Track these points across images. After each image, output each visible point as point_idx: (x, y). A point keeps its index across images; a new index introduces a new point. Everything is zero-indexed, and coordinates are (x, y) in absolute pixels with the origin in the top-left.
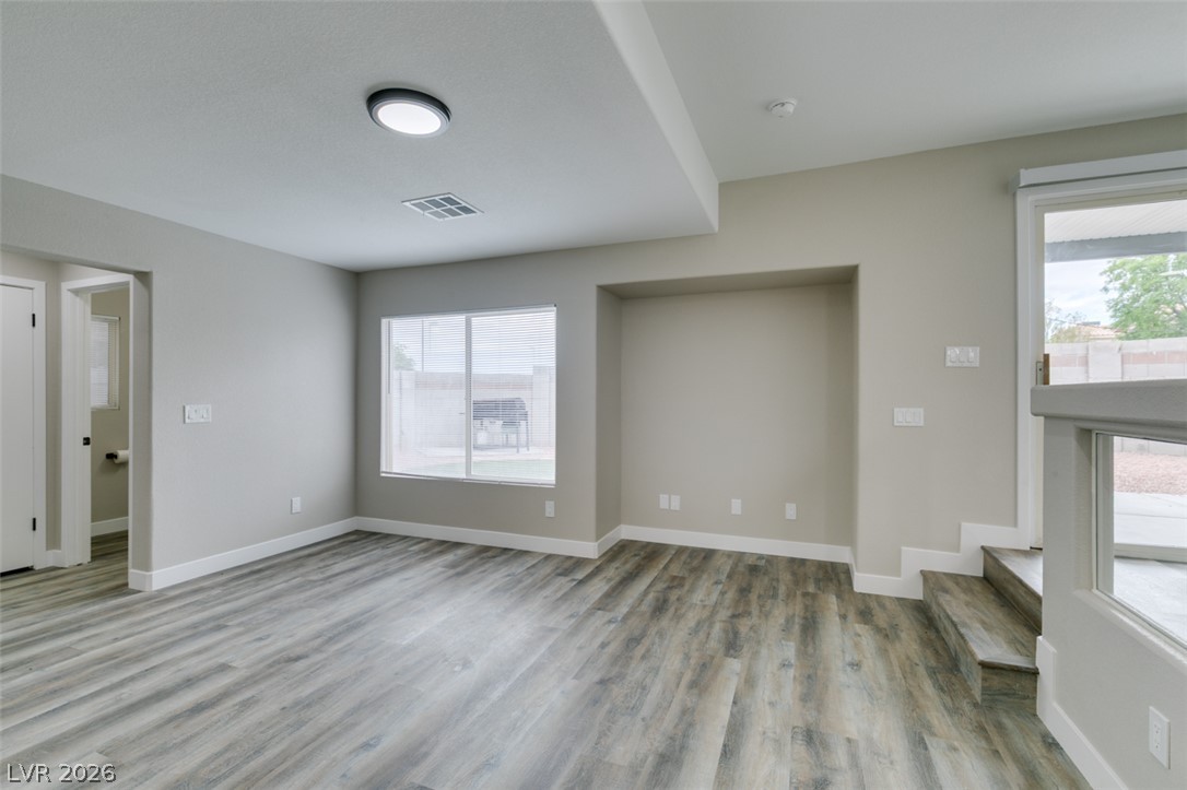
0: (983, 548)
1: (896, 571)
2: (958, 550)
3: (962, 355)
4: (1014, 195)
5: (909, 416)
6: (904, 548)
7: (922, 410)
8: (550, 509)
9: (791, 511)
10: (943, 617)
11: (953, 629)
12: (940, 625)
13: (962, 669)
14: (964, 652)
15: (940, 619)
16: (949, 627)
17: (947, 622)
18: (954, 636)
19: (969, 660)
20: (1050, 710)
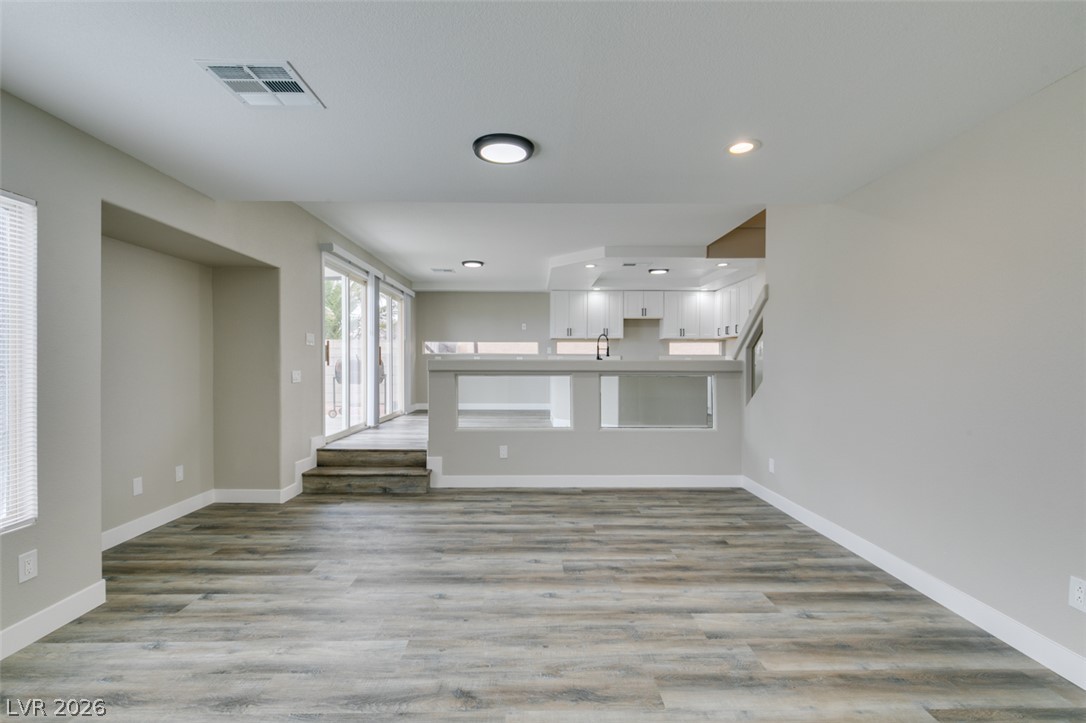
0: (315, 450)
1: (293, 481)
2: (308, 457)
6: (296, 463)
9: (180, 473)
10: (355, 482)
11: (379, 479)
12: (349, 490)
13: (398, 491)
14: (399, 482)
15: (349, 485)
16: (371, 482)
17: (365, 482)
18: (380, 483)
19: (408, 482)
20: (441, 480)
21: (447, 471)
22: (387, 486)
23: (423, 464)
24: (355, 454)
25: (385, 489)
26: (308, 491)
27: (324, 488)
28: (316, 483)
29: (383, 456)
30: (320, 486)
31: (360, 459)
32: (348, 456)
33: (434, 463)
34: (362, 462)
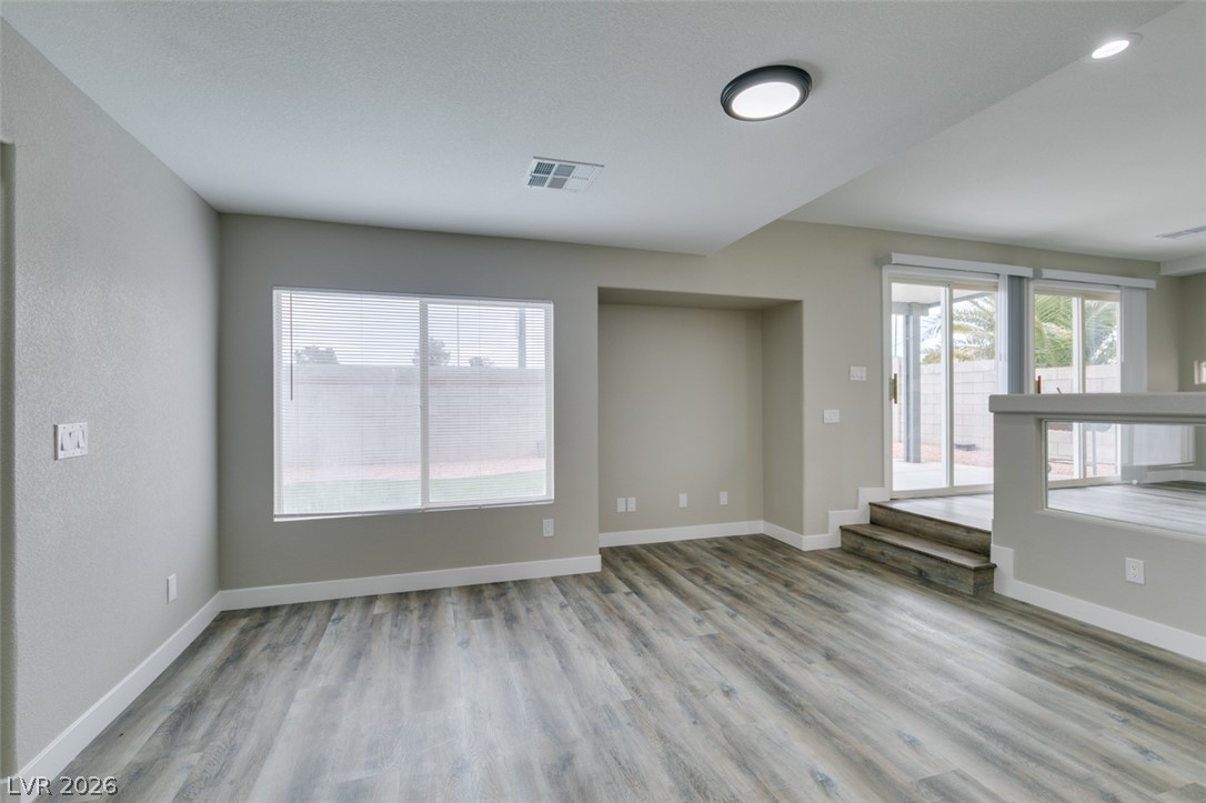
0: (870, 504)
1: (825, 530)
2: (856, 508)
3: (859, 373)
4: (881, 268)
5: (832, 416)
6: (831, 512)
7: (838, 411)
8: (548, 528)
9: (724, 498)
10: (889, 552)
11: (914, 556)
12: (882, 559)
13: (936, 580)
14: (937, 567)
15: (883, 554)
16: (905, 557)
17: (898, 555)
18: (915, 561)
19: (948, 571)
20: (1010, 585)
21: (1023, 573)
22: (923, 568)
23: (984, 552)
24: (908, 518)
25: (920, 572)
26: (846, 548)
27: (859, 549)
28: (854, 541)
29: (939, 528)
30: (856, 545)
31: (913, 525)
32: (900, 519)
33: (1001, 555)
34: (915, 529)
